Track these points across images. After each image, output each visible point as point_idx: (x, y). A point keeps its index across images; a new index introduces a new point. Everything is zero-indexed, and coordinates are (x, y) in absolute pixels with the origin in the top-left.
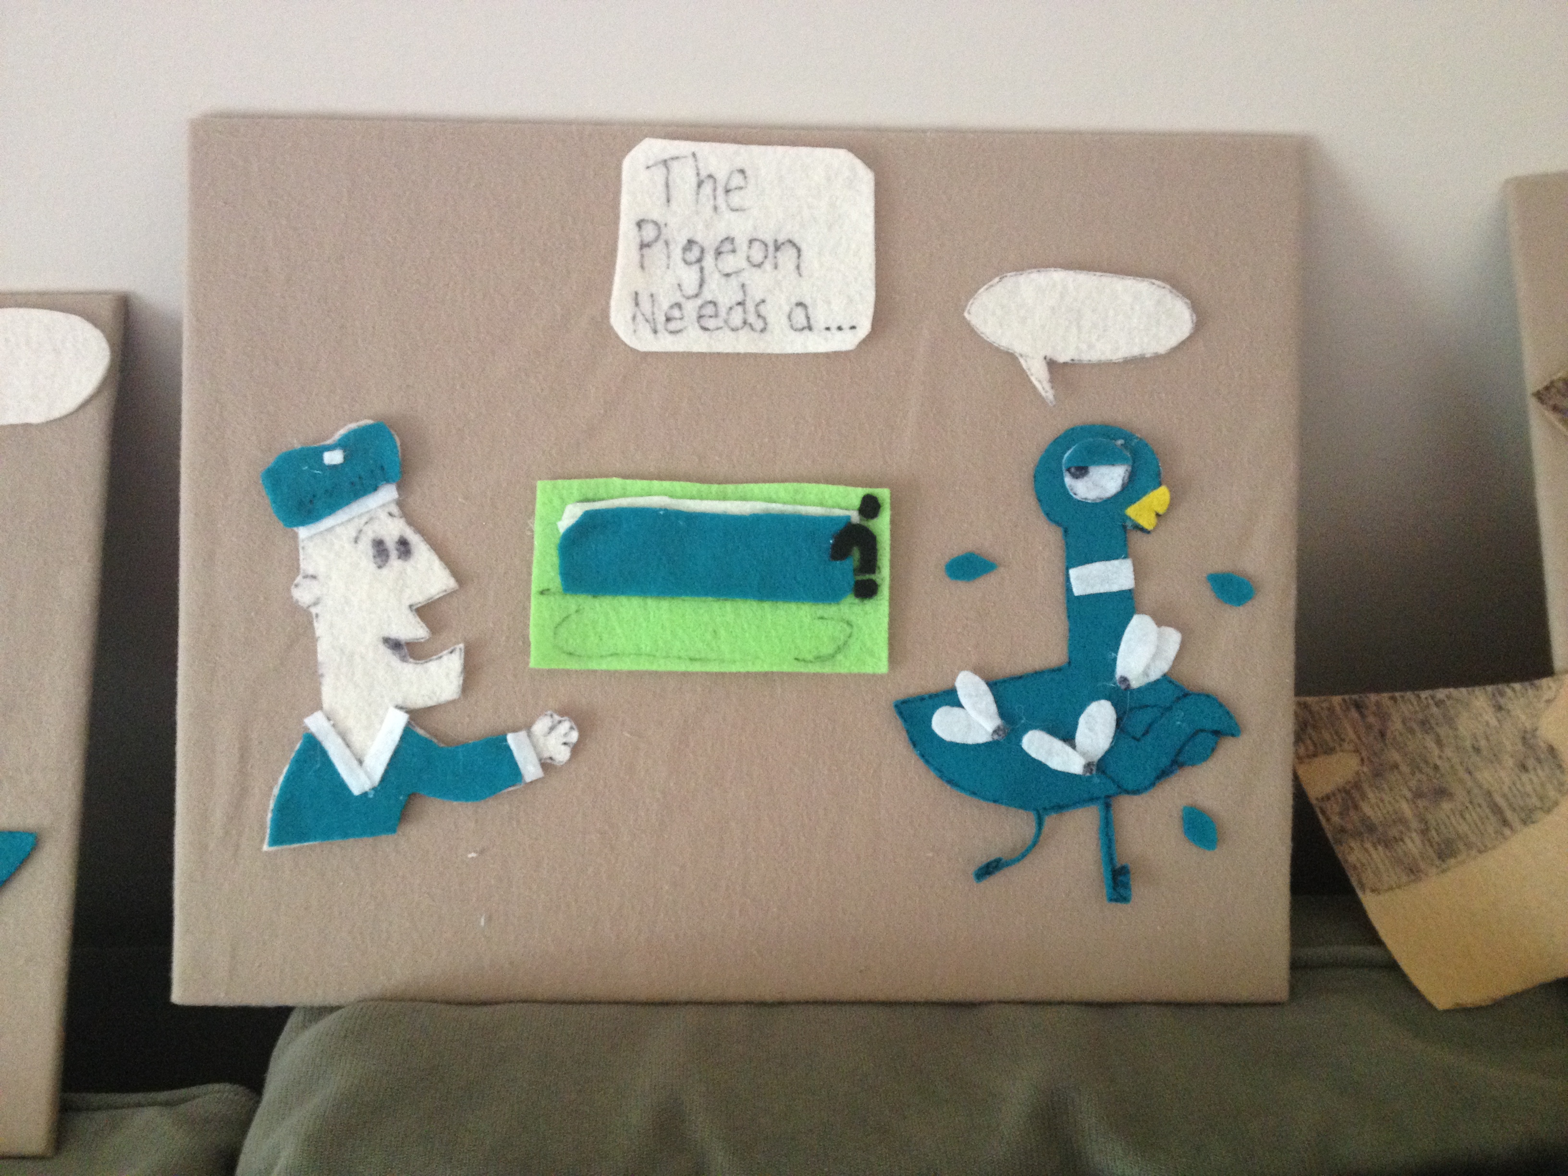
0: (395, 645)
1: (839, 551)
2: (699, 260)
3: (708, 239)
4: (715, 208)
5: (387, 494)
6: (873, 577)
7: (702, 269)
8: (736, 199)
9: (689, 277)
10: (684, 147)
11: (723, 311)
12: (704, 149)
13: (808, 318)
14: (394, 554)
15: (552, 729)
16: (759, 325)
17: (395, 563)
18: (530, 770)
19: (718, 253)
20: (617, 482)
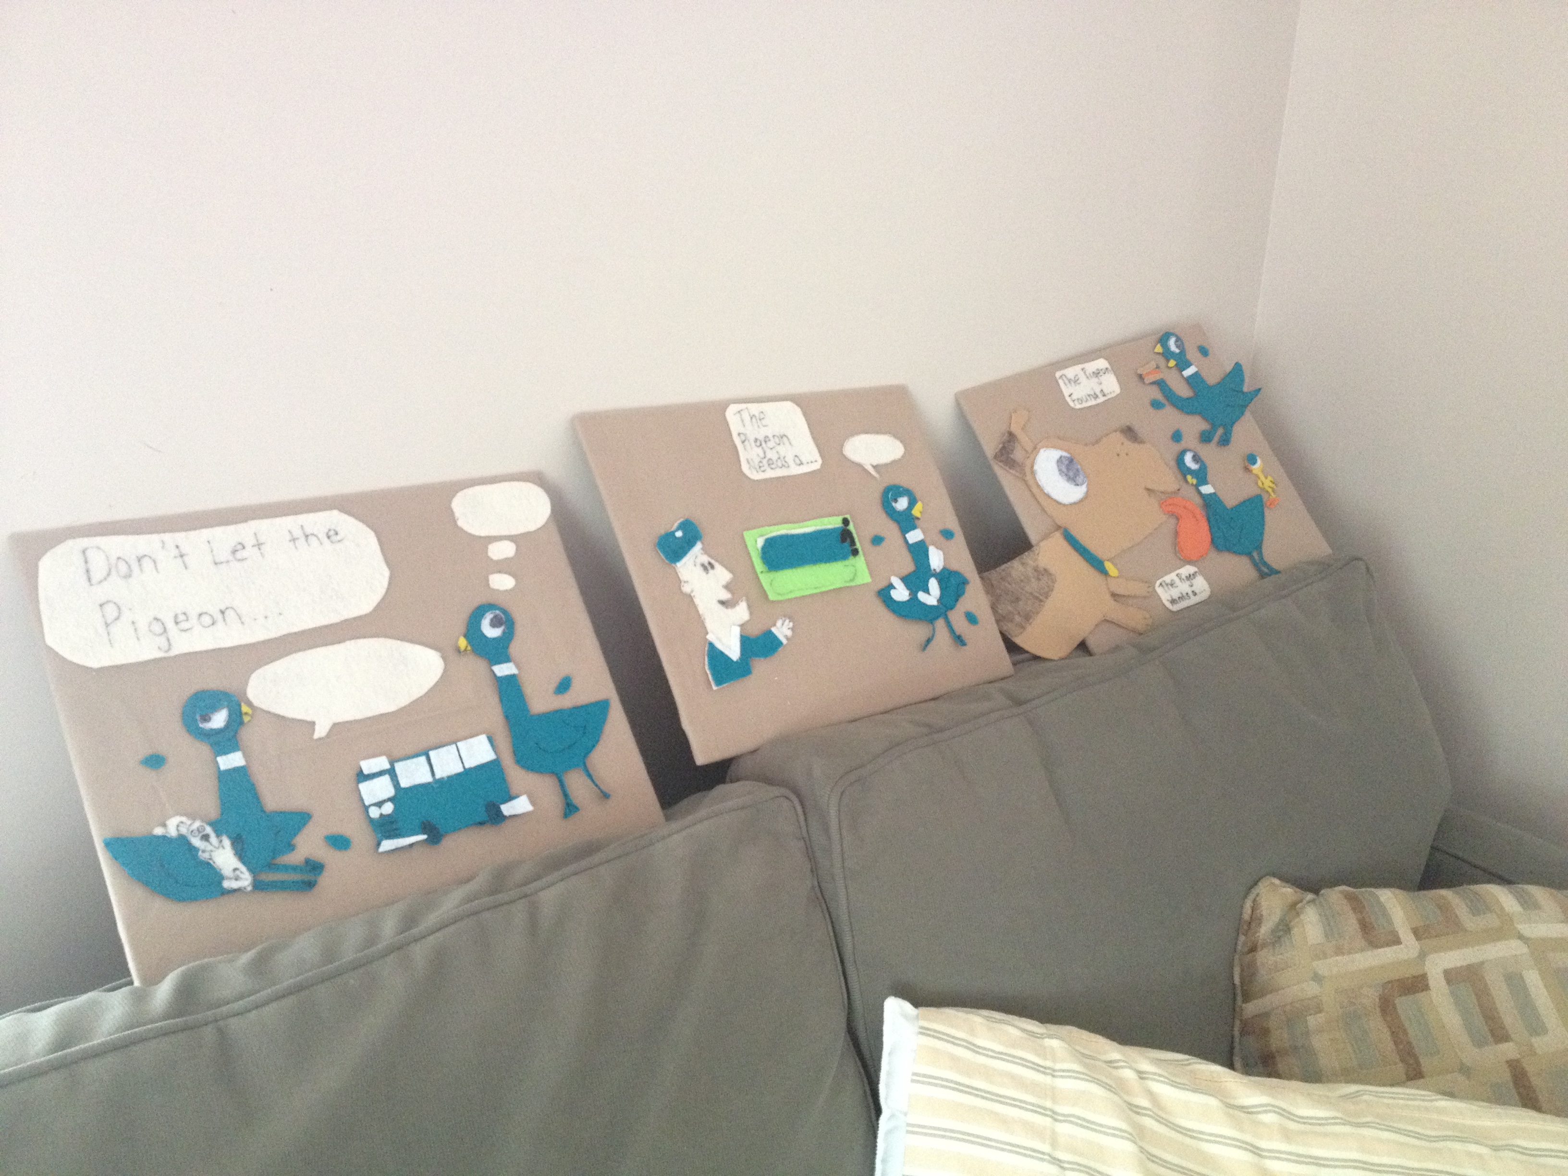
0: (722, 603)
1: (843, 540)
2: (761, 445)
3: (761, 437)
4: (758, 426)
5: (698, 546)
6: (855, 547)
7: (763, 448)
8: (764, 422)
9: (760, 451)
10: (743, 406)
11: (775, 462)
12: (749, 405)
13: (800, 460)
14: (709, 568)
15: (783, 624)
16: (787, 465)
17: (711, 571)
18: (784, 641)
19: (766, 442)
20: (767, 528)
